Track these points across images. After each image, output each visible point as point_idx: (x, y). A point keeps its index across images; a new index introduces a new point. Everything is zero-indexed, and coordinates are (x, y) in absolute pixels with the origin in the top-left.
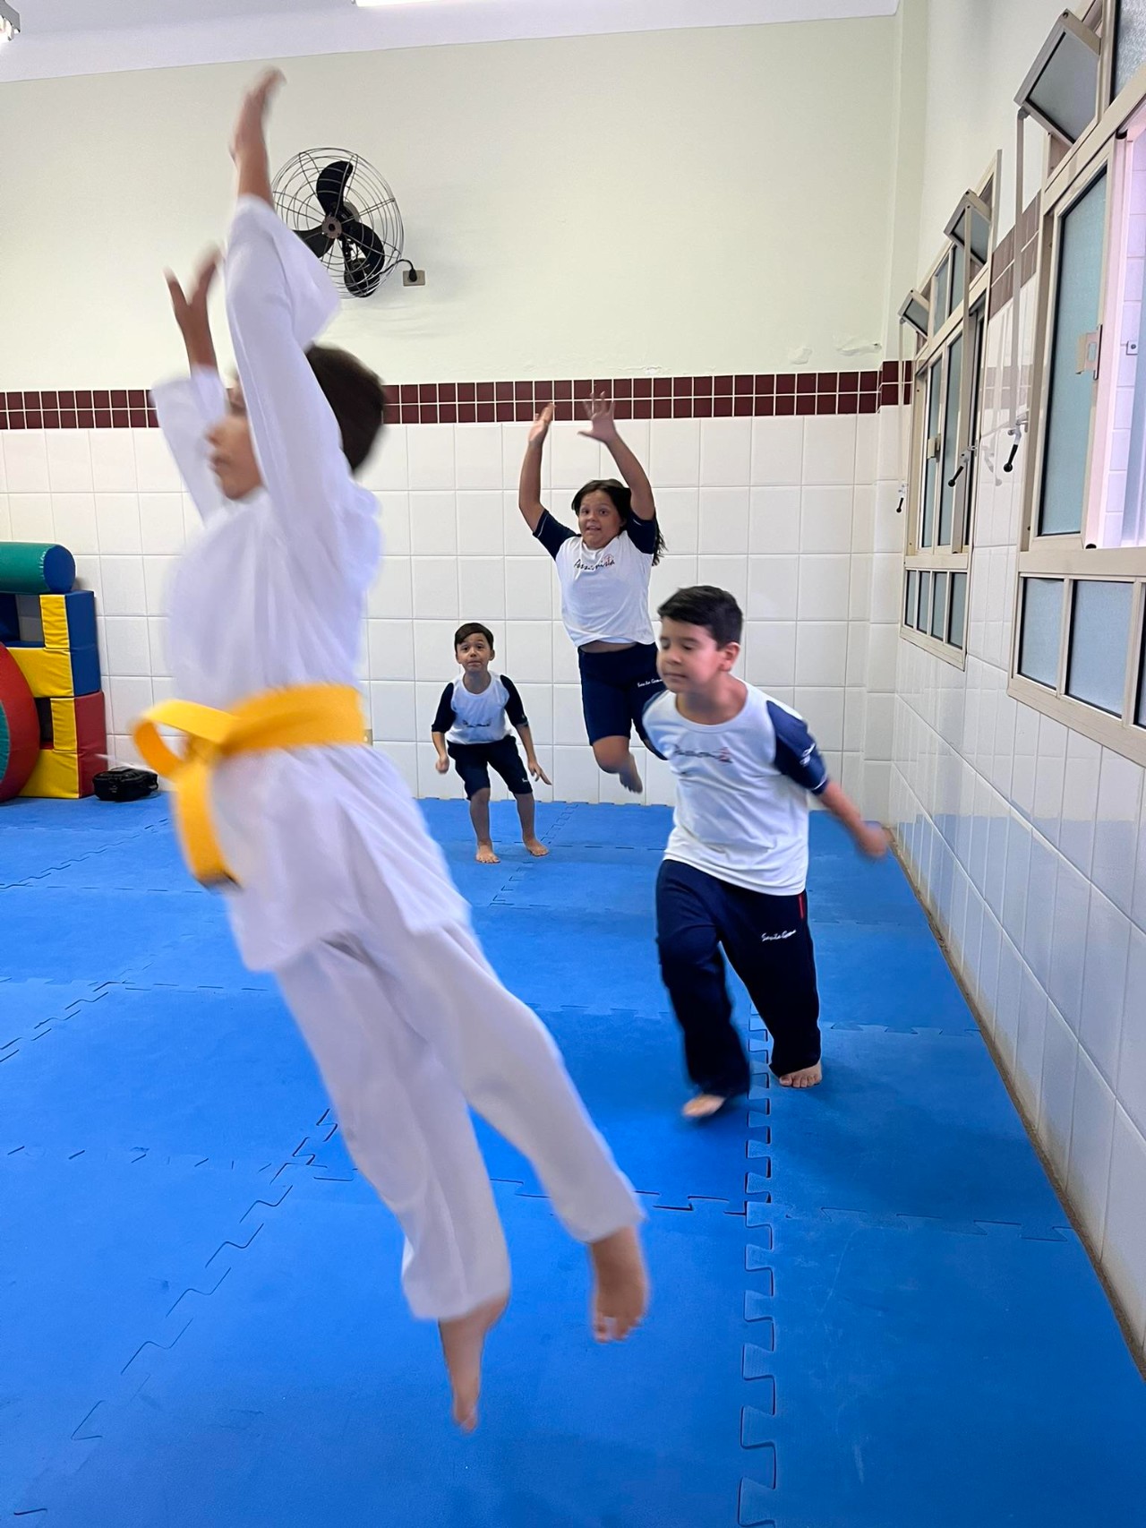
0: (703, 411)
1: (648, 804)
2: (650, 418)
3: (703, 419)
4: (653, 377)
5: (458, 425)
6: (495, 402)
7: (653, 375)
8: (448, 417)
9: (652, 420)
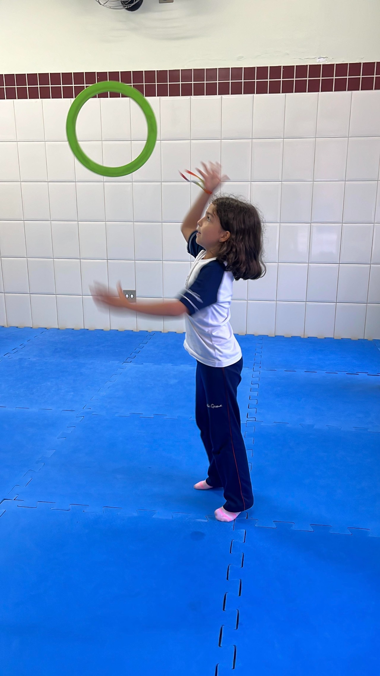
0: (354, 86)
1: (305, 337)
2: (319, 91)
3: (354, 92)
4: (322, 64)
5: (193, 97)
6: (218, 82)
7: (322, 62)
8: (187, 92)
9: (320, 93)
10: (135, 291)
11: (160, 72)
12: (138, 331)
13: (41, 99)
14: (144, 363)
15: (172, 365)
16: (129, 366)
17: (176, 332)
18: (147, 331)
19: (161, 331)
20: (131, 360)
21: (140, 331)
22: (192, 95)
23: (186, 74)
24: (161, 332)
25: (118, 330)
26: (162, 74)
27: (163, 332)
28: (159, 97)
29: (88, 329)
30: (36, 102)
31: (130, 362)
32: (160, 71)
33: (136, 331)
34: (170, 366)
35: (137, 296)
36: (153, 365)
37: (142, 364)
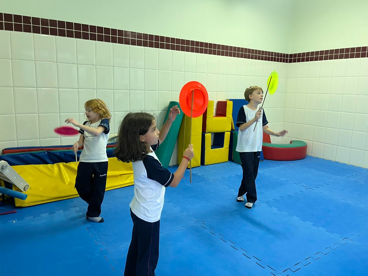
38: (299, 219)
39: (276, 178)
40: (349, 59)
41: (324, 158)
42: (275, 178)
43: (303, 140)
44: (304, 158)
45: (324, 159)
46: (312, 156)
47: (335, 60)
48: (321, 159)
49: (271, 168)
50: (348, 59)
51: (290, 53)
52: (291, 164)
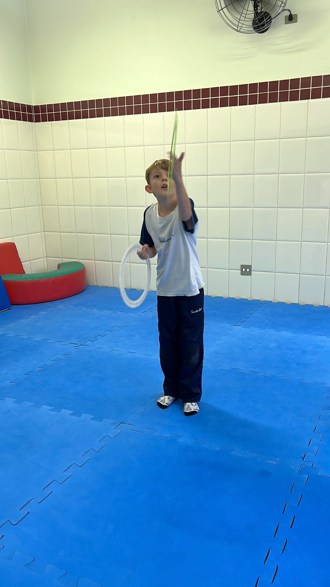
10: (251, 266)
11: (282, 82)
12: (252, 300)
13: (185, 111)
14: (250, 328)
15: (274, 331)
16: (238, 329)
17: (285, 303)
18: (260, 300)
19: (271, 300)
20: (240, 323)
21: (253, 300)
22: (309, 99)
23: (306, 81)
24: (271, 302)
25: (234, 298)
26: (284, 83)
27: (273, 302)
28: (280, 103)
29: (210, 296)
30: (181, 113)
31: (239, 326)
32: (282, 80)
33: (250, 300)
34: (272, 331)
35: (252, 270)
36: (258, 329)
37: (249, 328)
38: (50, 410)
39: (26, 337)
40: (126, 116)
41: (115, 286)
42: (24, 339)
43: (80, 261)
44: (83, 291)
45: (116, 288)
46: (97, 285)
47: (105, 118)
48: (111, 287)
49: (22, 321)
50: (124, 116)
51: (34, 105)
52: (60, 305)
